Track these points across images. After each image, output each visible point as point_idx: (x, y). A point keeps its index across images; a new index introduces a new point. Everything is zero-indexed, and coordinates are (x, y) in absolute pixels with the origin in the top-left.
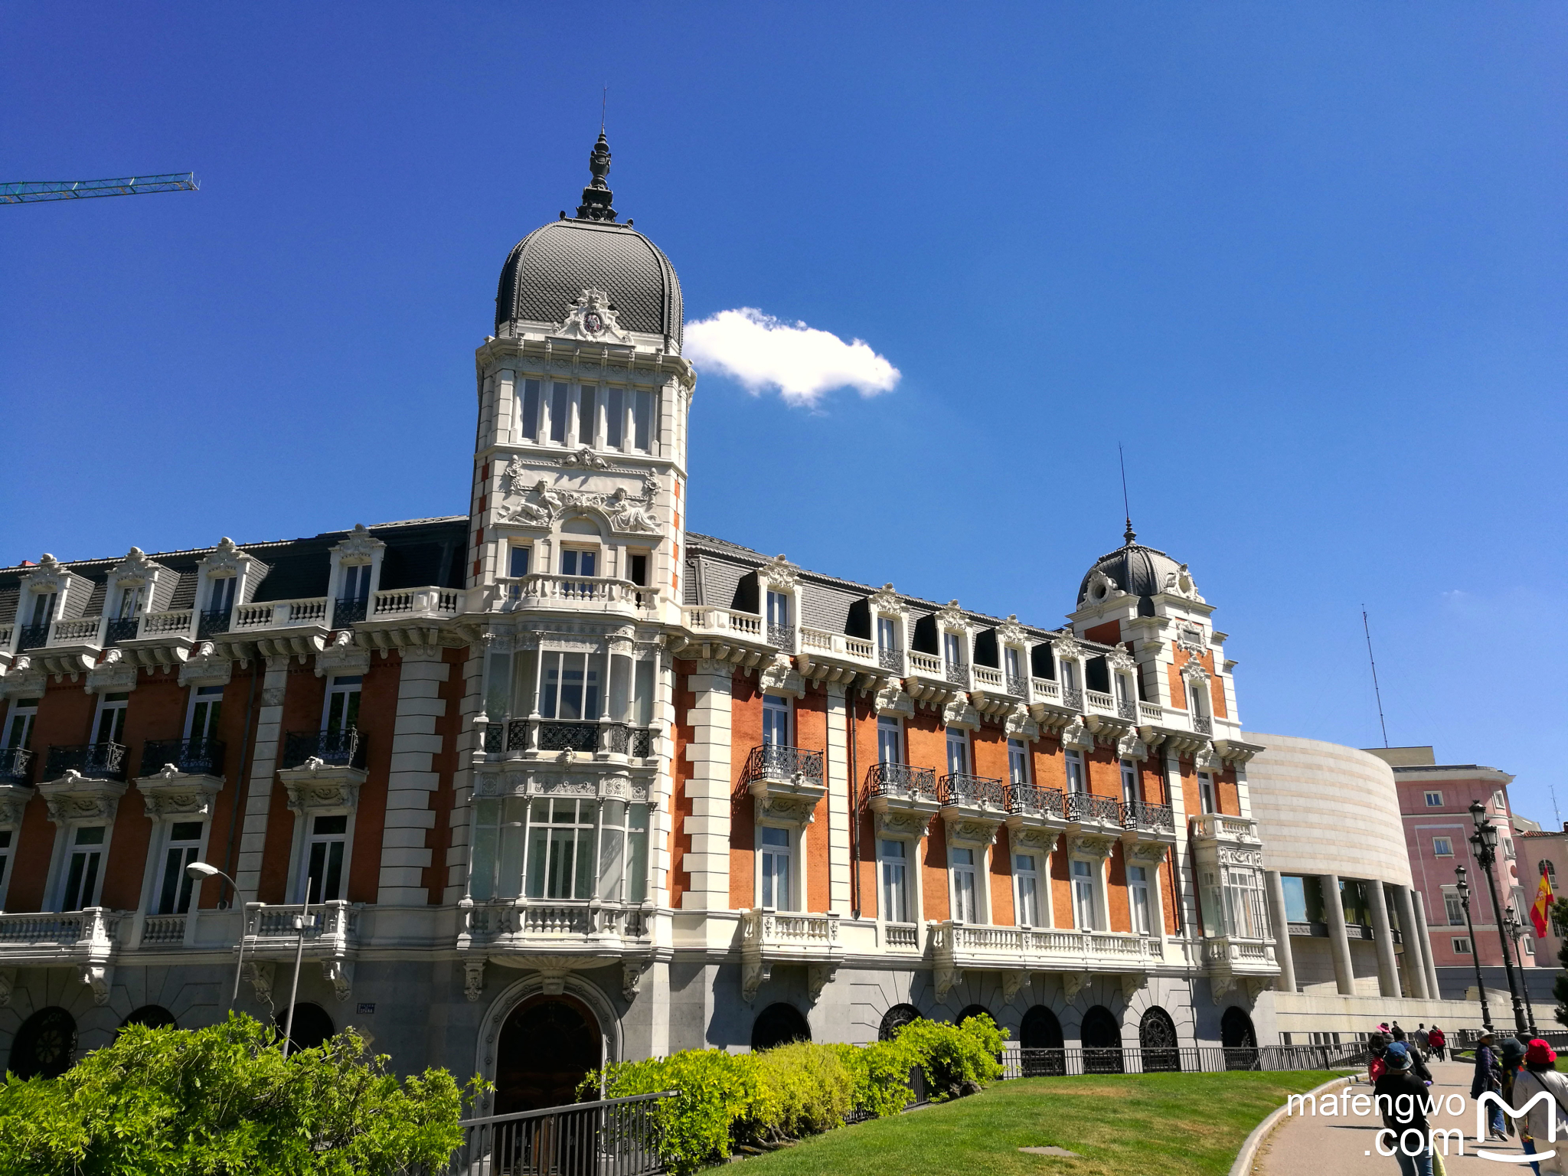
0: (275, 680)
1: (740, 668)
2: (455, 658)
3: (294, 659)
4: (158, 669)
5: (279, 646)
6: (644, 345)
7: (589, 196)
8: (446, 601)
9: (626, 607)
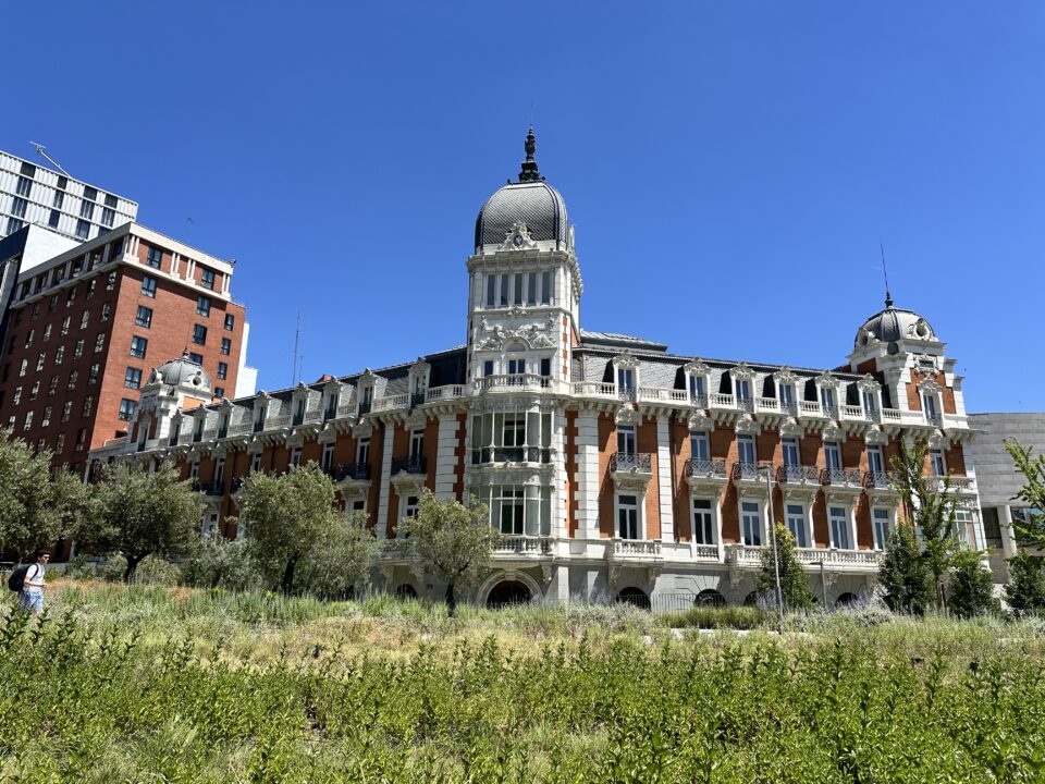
0: (389, 434)
1: (602, 413)
2: (462, 418)
3: (396, 424)
4: (344, 432)
5: (388, 417)
6: (544, 247)
7: (525, 166)
8: (457, 391)
9: (537, 388)
